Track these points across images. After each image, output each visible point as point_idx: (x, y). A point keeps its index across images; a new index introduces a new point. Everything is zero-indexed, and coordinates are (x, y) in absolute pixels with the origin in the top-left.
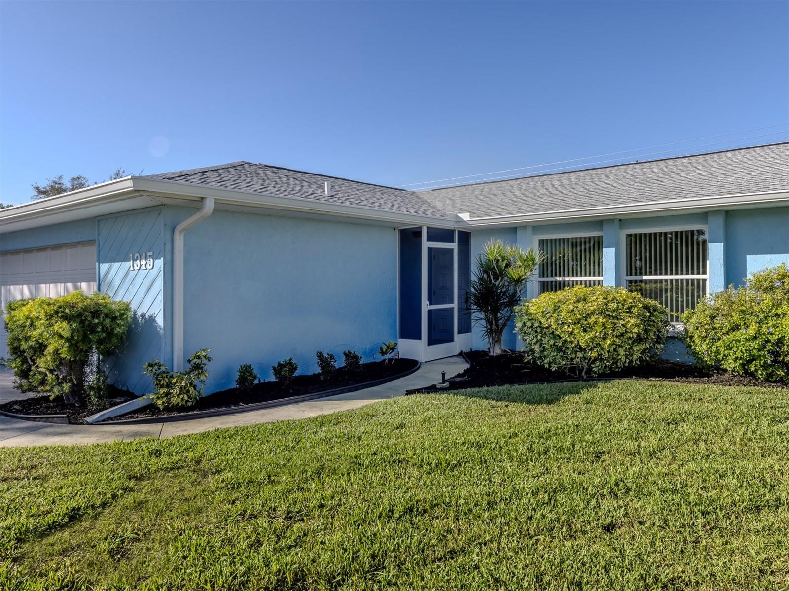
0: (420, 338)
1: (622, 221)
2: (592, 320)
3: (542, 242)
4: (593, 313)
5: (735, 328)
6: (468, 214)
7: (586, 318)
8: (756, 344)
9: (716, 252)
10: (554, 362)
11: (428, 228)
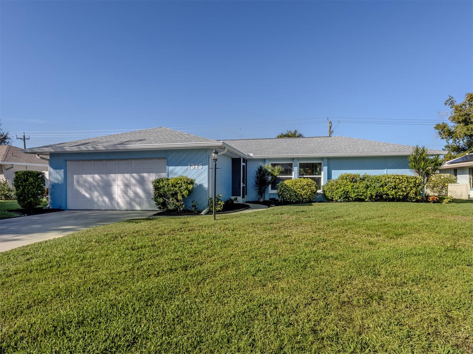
0: (240, 196)
1: (298, 159)
2: (305, 187)
3: (272, 164)
4: (305, 185)
5: (337, 189)
6: (252, 154)
7: (303, 187)
8: (343, 193)
9: (325, 169)
10: (295, 200)
11: (243, 158)
